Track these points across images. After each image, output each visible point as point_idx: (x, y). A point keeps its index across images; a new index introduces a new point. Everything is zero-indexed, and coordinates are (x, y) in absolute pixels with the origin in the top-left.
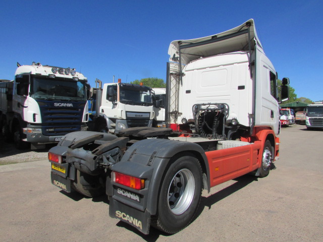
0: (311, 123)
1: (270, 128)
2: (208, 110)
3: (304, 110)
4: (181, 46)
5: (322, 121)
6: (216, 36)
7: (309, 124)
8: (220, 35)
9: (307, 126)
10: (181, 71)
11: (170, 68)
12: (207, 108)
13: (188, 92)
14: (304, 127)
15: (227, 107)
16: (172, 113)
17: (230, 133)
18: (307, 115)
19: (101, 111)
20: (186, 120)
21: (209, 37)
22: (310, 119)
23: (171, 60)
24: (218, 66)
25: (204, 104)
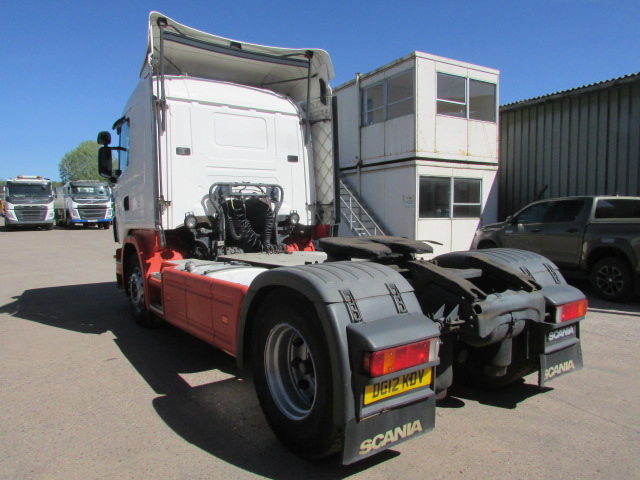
0: (18, 217)
4: (163, 33)
6: (239, 45)
7: (15, 219)
12: (240, 191)
13: (183, 151)
18: (9, 200)
22: (16, 209)
24: (248, 109)
25: (236, 185)
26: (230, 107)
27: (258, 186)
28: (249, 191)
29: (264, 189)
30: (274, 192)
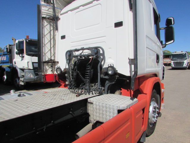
0: (174, 65)
1: (155, 75)
2: (81, 57)
3: (170, 56)
5: (181, 64)
7: (173, 66)
9: (172, 67)
10: (55, 15)
11: (43, 11)
12: (81, 54)
14: (170, 67)
15: (101, 52)
16: (47, 62)
17: (108, 84)
18: (172, 60)
19: (14, 63)
20: (61, 70)
22: (174, 63)
23: (42, 3)
25: (77, 50)
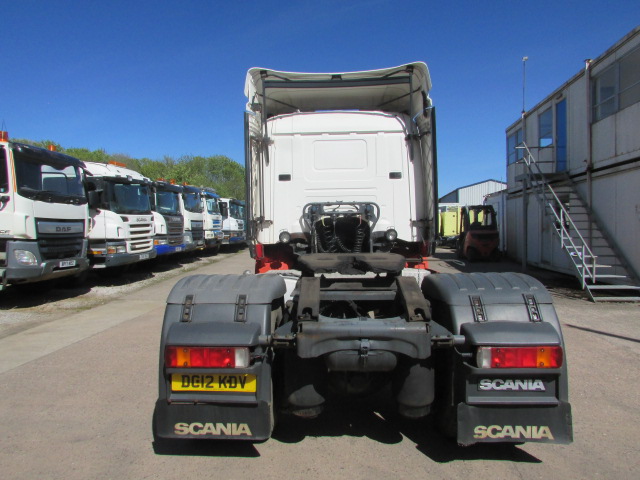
4: (265, 82)
6: (339, 76)
8: (346, 75)
10: (266, 134)
11: (250, 124)
13: (284, 178)
21: (327, 75)
23: (248, 109)
24: (348, 133)
25: (329, 204)
26: (330, 134)
27: (353, 204)
28: (344, 209)
29: (358, 206)
30: (368, 210)
